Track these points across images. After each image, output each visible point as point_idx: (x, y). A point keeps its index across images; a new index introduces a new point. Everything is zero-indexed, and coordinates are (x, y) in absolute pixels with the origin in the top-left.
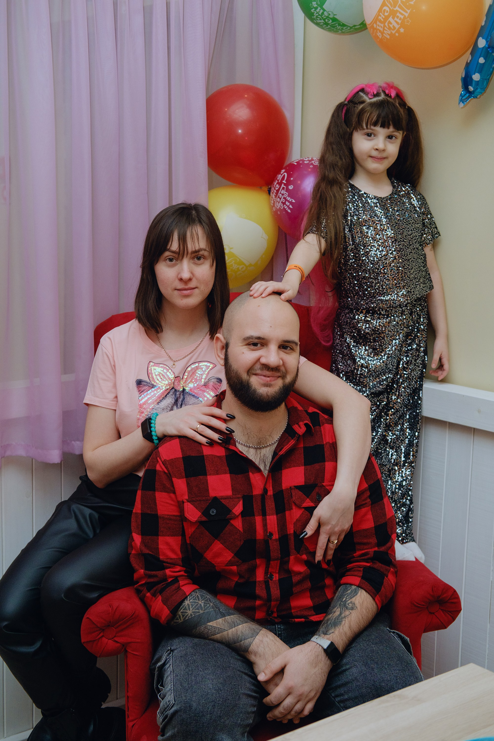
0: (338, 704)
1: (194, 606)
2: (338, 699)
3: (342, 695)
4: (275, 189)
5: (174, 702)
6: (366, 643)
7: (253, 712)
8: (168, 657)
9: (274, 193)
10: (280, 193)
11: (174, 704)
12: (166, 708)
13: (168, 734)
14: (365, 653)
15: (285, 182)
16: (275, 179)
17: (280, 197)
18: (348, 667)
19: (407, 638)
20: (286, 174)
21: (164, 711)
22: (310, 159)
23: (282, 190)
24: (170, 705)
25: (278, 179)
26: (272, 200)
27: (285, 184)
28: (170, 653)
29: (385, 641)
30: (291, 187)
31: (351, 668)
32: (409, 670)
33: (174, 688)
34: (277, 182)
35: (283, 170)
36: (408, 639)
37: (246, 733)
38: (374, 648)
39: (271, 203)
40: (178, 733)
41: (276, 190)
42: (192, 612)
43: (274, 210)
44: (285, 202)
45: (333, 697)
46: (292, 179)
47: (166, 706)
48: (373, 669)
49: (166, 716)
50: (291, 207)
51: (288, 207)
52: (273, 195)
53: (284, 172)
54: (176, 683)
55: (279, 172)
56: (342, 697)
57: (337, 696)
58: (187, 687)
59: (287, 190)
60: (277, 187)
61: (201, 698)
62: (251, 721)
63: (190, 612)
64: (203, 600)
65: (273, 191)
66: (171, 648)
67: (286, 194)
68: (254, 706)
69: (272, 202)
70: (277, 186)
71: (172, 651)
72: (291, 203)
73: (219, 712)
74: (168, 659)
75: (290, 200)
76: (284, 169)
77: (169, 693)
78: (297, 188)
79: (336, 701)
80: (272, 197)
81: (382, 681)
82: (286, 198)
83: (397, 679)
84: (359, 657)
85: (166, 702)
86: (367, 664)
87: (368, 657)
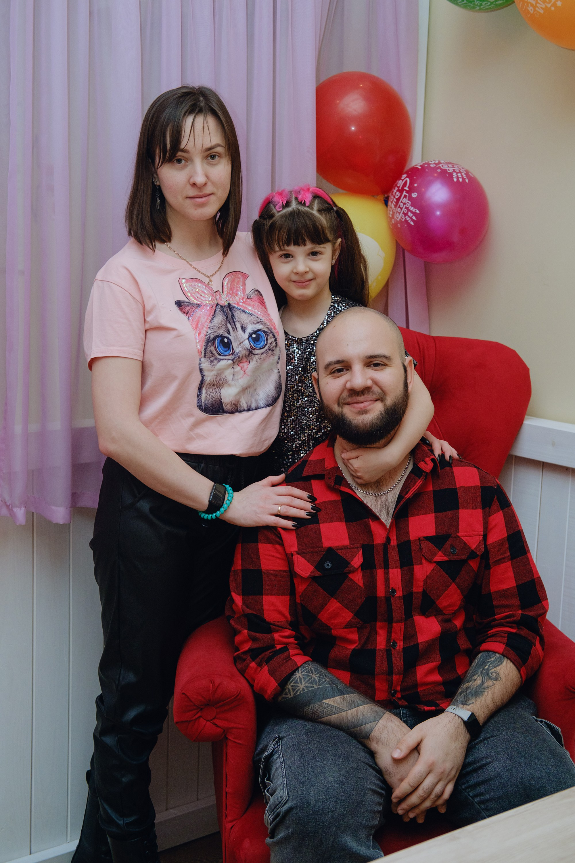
0: (477, 806)
1: (306, 680)
2: (477, 800)
3: (481, 794)
4: (394, 197)
5: (287, 798)
6: (510, 732)
7: (379, 812)
8: (276, 746)
9: (394, 202)
10: (402, 202)
11: (288, 799)
12: (278, 805)
13: (280, 835)
14: (509, 744)
15: (408, 189)
16: (394, 185)
17: (401, 207)
18: (488, 760)
19: (557, 728)
20: (408, 179)
21: (274, 809)
22: (437, 162)
23: (403, 198)
24: (282, 801)
25: (398, 185)
26: (390, 211)
27: (407, 192)
28: (278, 741)
29: (533, 731)
30: (414, 195)
31: (492, 762)
32: (563, 765)
33: (287, 781)
34: (396, 189)
35: (403, 174)
36: (559, 729)
37: (371, 835)
38: (521, 739)
39: (389, 214)
40: (292, 833)
41: (396, 199)
42: (305, 686)
43: (393, 222)
44: (407, 213)
45: (472, 797)
46: (416, 185)
47: (277, 803)
48: (520, 764)
49: (278, 815)
50: (414, 218)
51: (411, 218)
52: (392, 205)
53: (406, 177)
54: (289, 776)
55: (399, 178)
56: (482, 797)
57: (476, 796)
58: (303, 780)
59: (411, 198)
60: (397, 195)
61: (321, 793)
62: (377, 822)
63: (301, 686)
64: (317, 674)
65: (391, 200)
66: (279, 736)
67: (409, 204)
68: (380, 804)
69: (391, 213)
70: (398, 193)
71: (281, 738)
72: (414, 214)
73: (342, 810)
74: (277, 748)
75: (414, 211)
76: (405, 173)
77: (282, 787)
78: (421, 196)
79: (475, 802)
80: (391, 207)
81: (532, 778)
82: (409, 207)
83: (549, 776)
84: (503, 749)
85: (278, 799)
86: (512, 757)
87: (513, 749)
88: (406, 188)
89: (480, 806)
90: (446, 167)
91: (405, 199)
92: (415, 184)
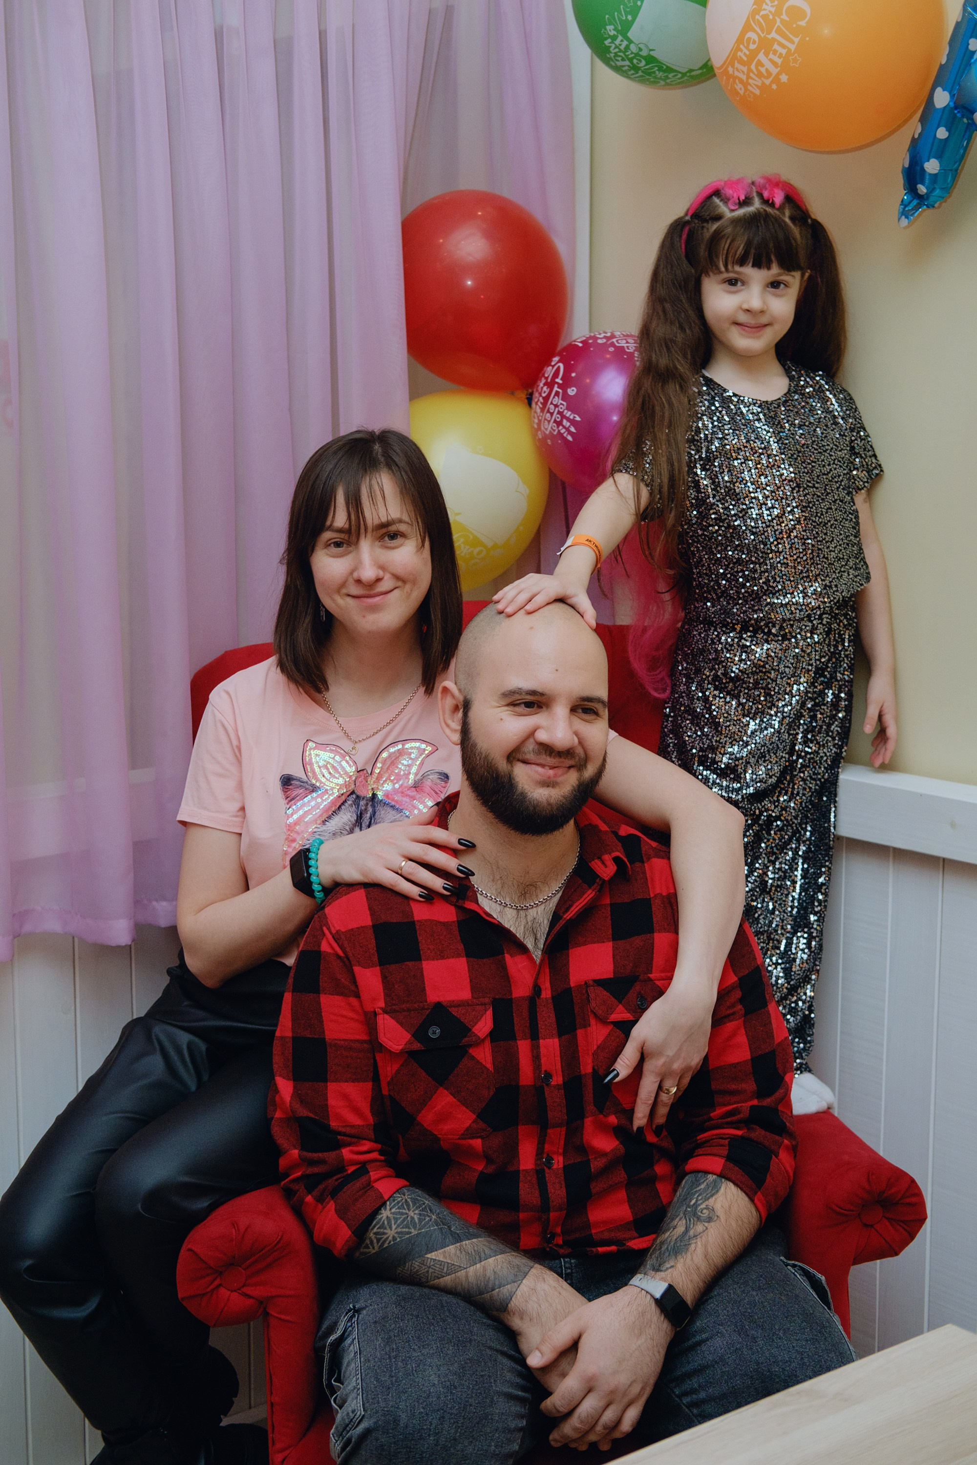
0: (687, 1411)
1: (399, 1222)
2: (686, 1400)
3: (694, 1391)
4: (540, 395)
5: (363, 1413)
6: (740, 1288)
7: (521, 1429)
8: (349, 1324)
9: (539, 403)
10: (552, 403)
11: (364, 1416)
12: (347, 1425)
14: (738, 1308)
15: (561, 382)
16: (541, 375)
17: (552, 411)
18: (704, 1336)
19: (819, 1276)
20: (561, 365)
21: (343, 1431)
22: (609, 335)
23: (554, 397)
24: (355, 1419)
25: (546, 375)
26: (534, 417)
27: (560, 386)
28: (353, 1316)
29: (777, 1284)
30: (572, 391)
31: (711, 1338)
32: (825, 1339)
33: (364, 1384)
34: (543, 381)
35: (555, 357)
36: (823, 1278)
38: (757, 1298)
39: (534, 423)
41: (544, 398)
42: (396, 1233)
43: (540, 437)
44: (562, 420)
45: (677, 1396)
46: (573, 375)
47: (347, 1421)
48: (754, 1339)
49: (349, 1441)
50: (573, 429)
51: (567, 429)
52: (538, 407)
53: (558, 362)
54: (366, 1375)
55: (548, 363)
56: (694, 1396)
57: (686, 1394)
58: (388, 1383)
59: (565, 397)
60: (545, 392)
61: (417, 1404)
62: (516, 1447)
63: (391, 1233)
64: (417, 1208)
65: (536, 400)
66: (354, 1307)
67: (563, 405)
68: (522, 1417)
69: (536, 421)
70: (545, 388)
71: (357, 1311)
72: (573, 422)
73: (453, 1431)
74: (350, 1328)
75: (571, 417)
76: (558, 355)
77: (353, 1395)
78: (585, 393)
79: (684, 1404)
80: (535, 412)
81: (773, 1362)
82: (563, 412)
83: (802, 1358)
84: (728, 1316)
85: (348, 1413)
86: (742, 1329)
87: (744, 1316)
88: (559, 380)
89: (690, 1410)
90: (623, 344)
91: (556, 397)
92: (573, 372)
